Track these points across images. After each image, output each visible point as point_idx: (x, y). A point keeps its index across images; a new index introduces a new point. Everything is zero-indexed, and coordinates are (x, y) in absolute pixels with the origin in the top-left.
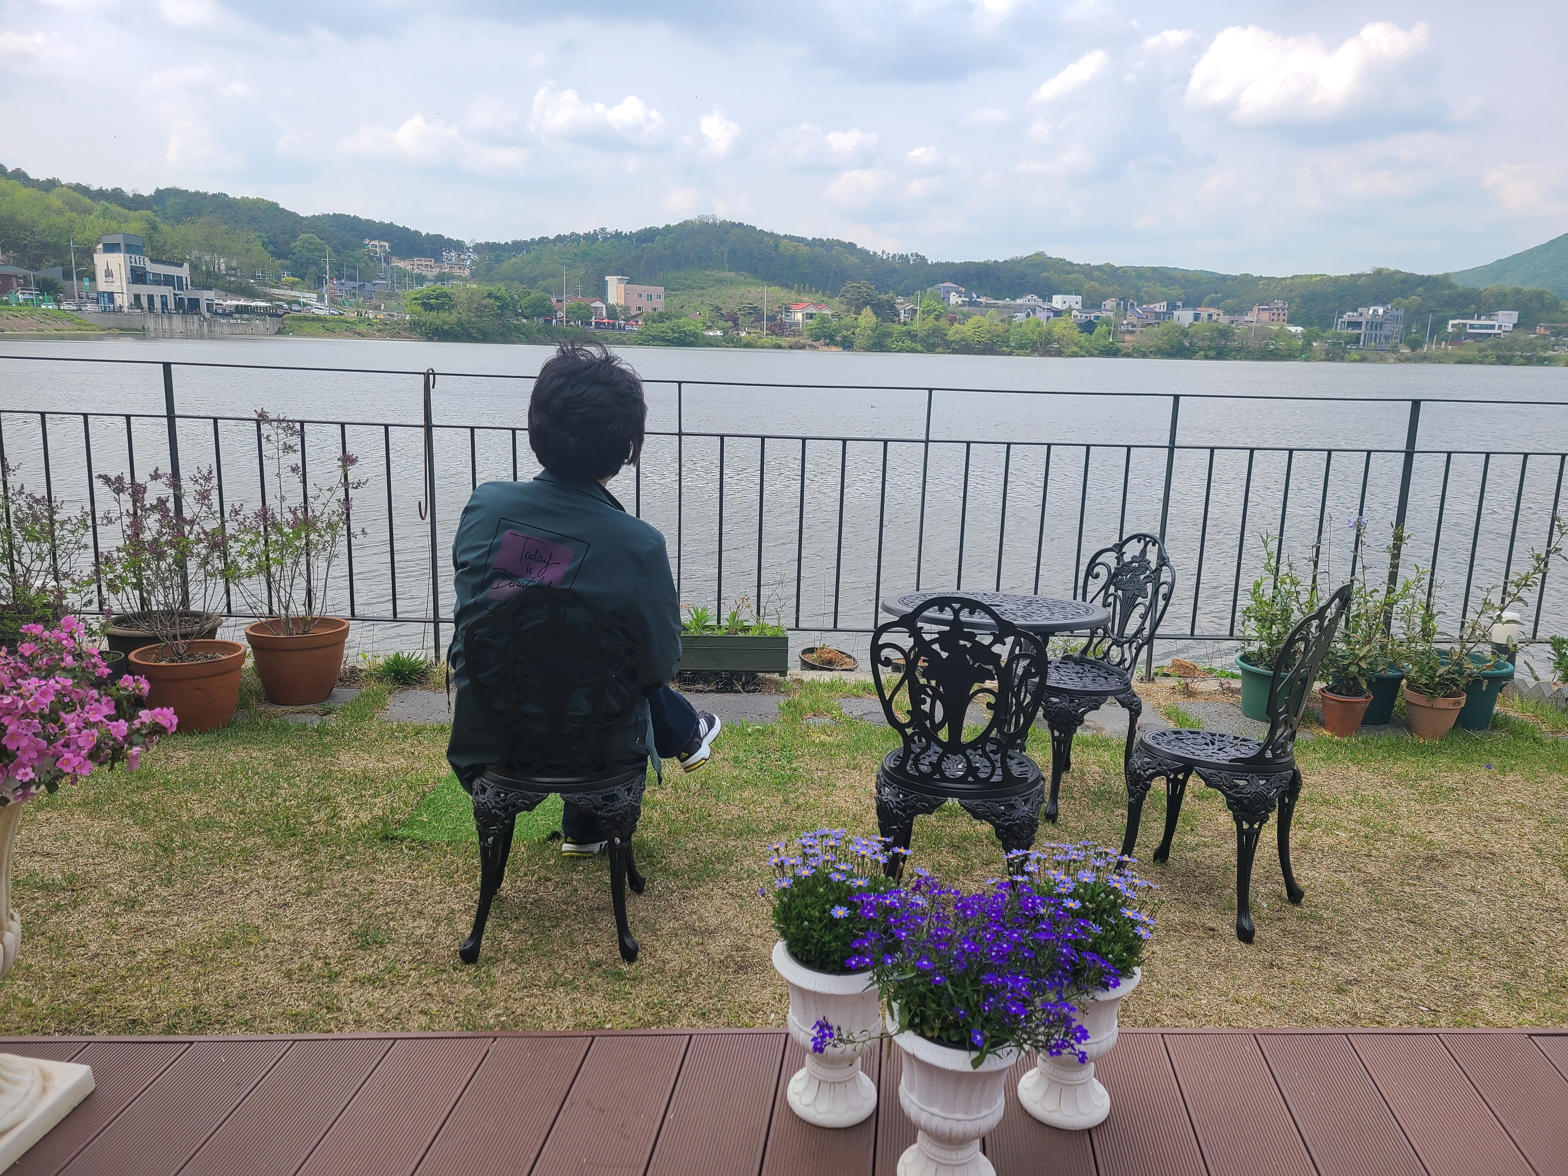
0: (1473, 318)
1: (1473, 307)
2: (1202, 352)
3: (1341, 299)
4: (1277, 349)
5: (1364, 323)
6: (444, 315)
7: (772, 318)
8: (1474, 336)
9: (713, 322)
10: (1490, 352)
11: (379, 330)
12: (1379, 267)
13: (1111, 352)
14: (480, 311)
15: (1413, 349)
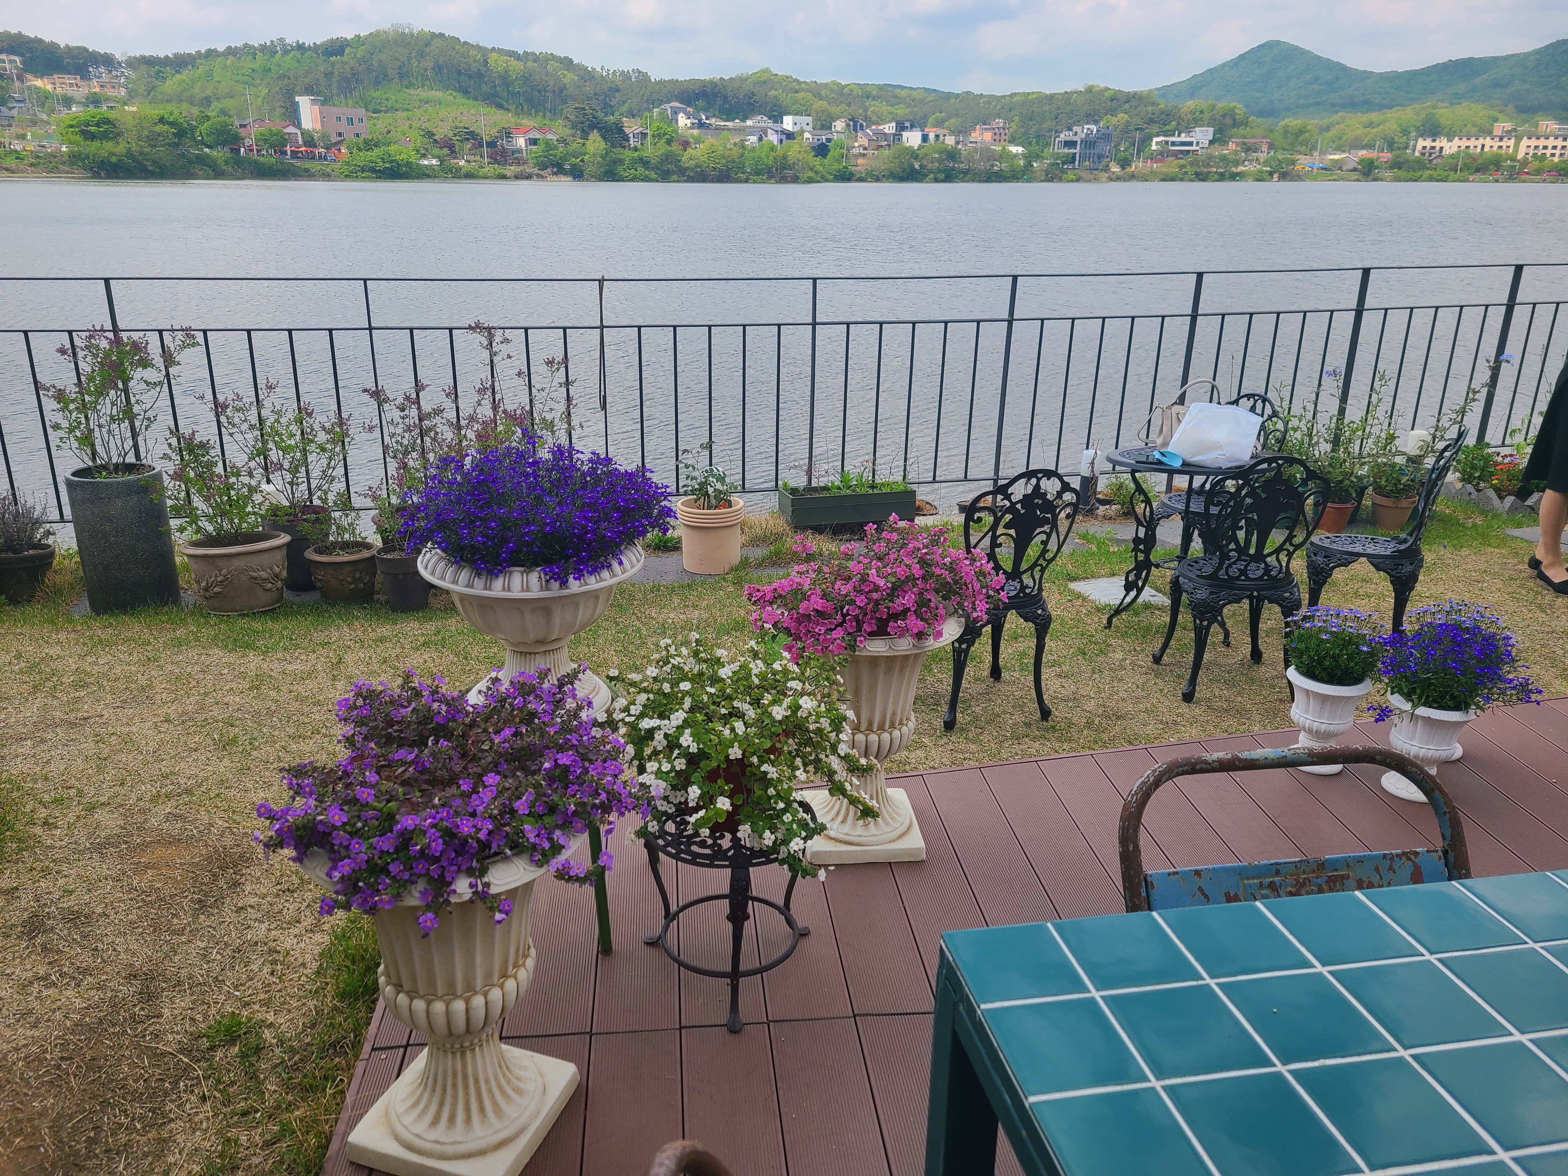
0: (1174, 135)
1: (1174, 123)
2: (932, 176)
3: (1057, 118)
4: (1001, 170)
5: (1079, 143)
6: (109, 145)
7: (492, 144)
8: (1176, 154)
9: (427, 149)
10: (1188, 168)
11: (32, 165)
12: (1091, 84)
13: (845, 177)
14: (153, 139)
15: (1123, 168)
